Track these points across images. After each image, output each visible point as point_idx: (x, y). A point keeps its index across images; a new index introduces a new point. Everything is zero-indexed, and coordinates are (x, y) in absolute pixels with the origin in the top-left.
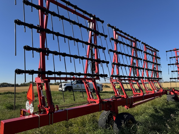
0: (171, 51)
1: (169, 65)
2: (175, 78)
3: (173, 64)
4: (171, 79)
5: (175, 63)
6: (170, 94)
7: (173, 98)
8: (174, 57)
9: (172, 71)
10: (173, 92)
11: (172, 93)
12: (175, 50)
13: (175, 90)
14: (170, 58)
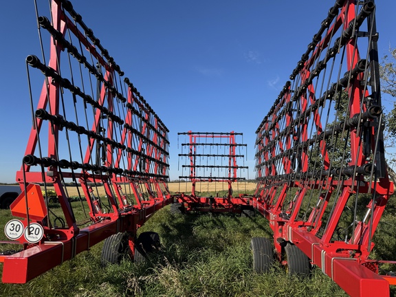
0: (184, 134)
1: (180, 155)
2: (186, 177)
3: (185, 155)
4: (180, 177)
5: (187, 154)
6: (178, 201)
7: (179, 208)
8: (188, 144)
9: (183, 166)
10: (182, 198)
11: (180, 201)
12: (190, 134)
13: (185, 196)
14: (183, 145)
